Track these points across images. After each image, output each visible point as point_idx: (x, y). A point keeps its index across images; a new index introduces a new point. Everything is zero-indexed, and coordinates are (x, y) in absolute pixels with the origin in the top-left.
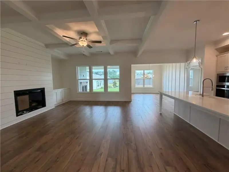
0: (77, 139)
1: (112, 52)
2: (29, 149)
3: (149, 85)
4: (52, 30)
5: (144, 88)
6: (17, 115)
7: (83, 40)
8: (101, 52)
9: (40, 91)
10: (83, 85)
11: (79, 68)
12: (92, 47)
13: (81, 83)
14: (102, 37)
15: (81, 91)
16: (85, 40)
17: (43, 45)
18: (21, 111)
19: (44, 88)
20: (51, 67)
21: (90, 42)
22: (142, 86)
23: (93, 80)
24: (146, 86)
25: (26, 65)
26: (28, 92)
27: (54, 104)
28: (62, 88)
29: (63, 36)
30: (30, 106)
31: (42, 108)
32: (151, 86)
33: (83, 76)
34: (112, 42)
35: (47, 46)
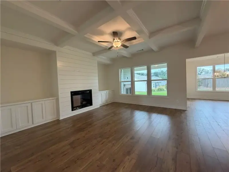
0: (102, 144)
1: (155, 48)
2: (67, 140)
4: (90, 39)
6: (72, 110)
7: (117, 41)
8: (143, 50)
9: (89, 92)
10: (127, 88)
11: (123, 70)
12: (128, 47)
13: (124, 85)
14: (136, 31)
15: (125, 93)
16: (119, 40)
17: (91, 54)
18: (75, 107)
19: (91, 90)
20: (97, 71)
21: (124, 41)
23: (135, 82)
25: (79, 72)
26: (80, 93)
27: (99, 104)
28: (106, 90)
29: (99, 42)
30: (81, 103)
31: (89, 106)
33: (127, 78)
34: (152, 34)
35: (94, 54)
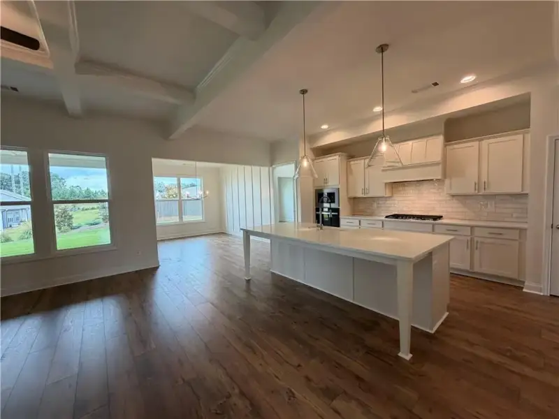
3: (194, 216)
5: (182, 225)
22: (175, 219)
24: (186, 219)
32: (199, 218)
34: (86, 64)
